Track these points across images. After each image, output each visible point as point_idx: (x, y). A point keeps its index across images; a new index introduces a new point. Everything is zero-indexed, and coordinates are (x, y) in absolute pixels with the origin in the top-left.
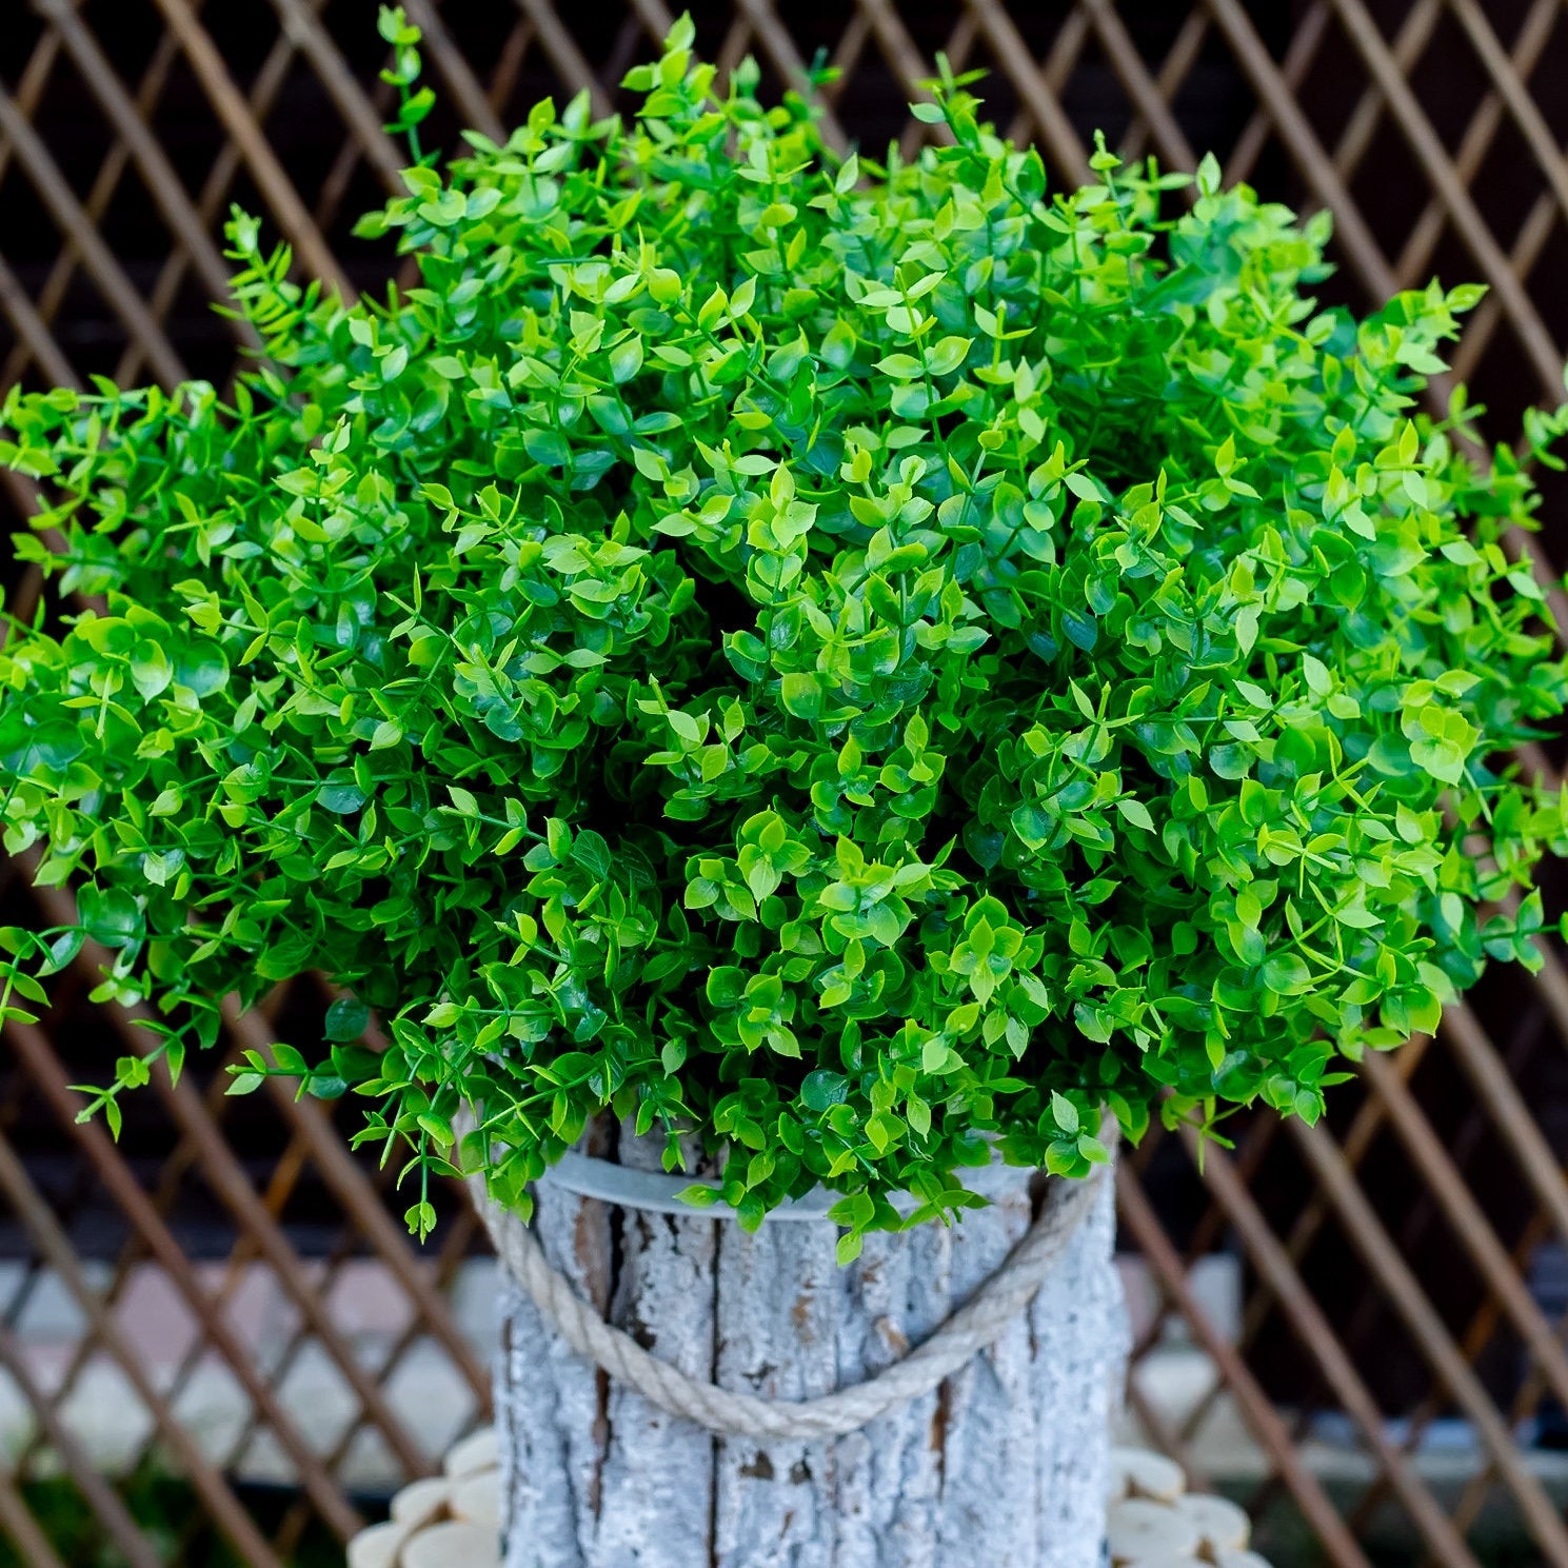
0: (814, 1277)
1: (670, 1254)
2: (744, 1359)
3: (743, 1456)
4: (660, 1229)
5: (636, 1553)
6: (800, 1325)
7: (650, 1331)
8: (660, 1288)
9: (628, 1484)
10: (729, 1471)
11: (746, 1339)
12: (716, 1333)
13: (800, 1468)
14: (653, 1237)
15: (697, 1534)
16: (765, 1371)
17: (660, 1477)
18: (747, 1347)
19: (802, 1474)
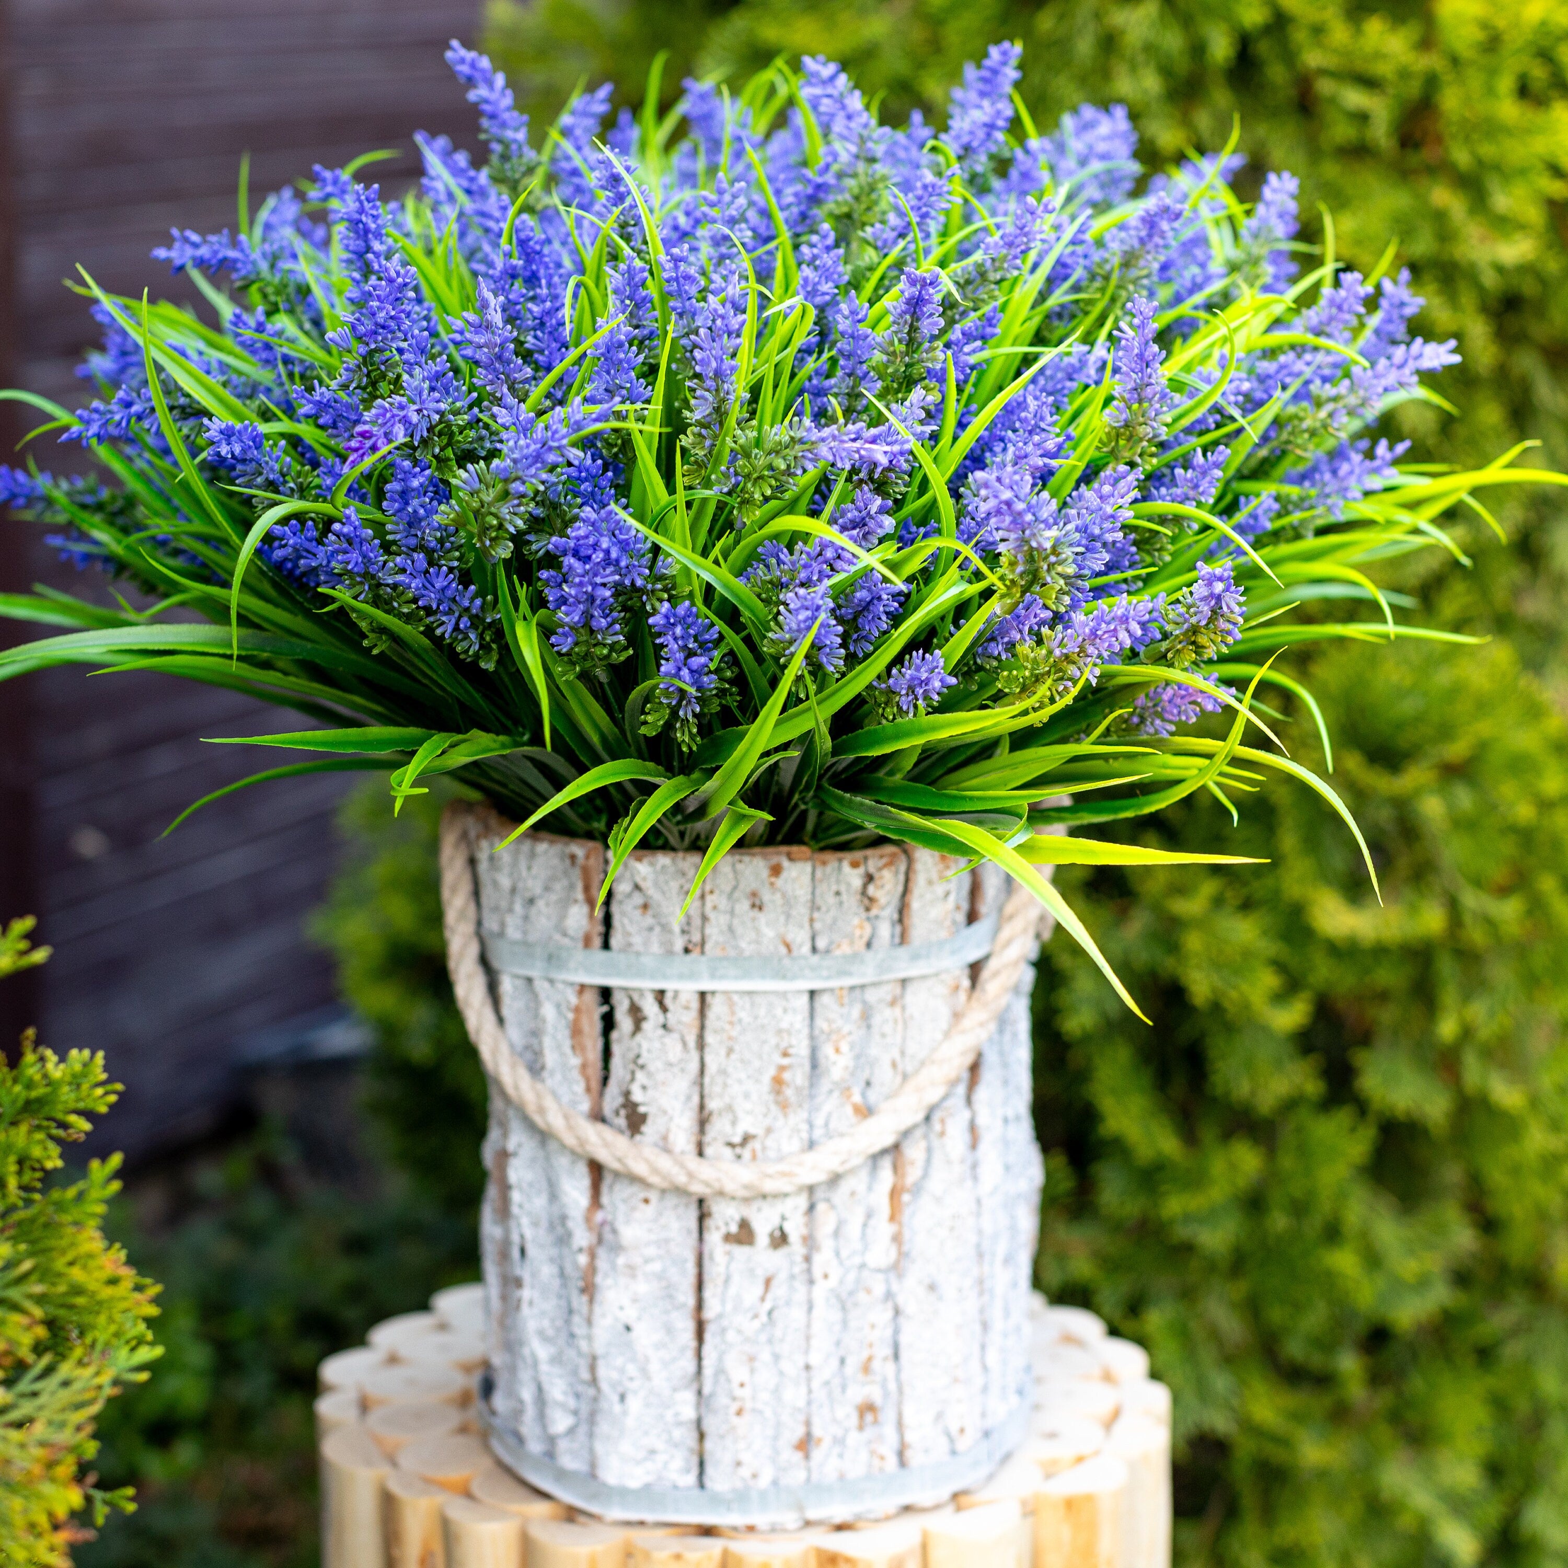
0: (791, 1046)
1: (661, 1031)
2: (728, 1128)
3: (727, 1224)
4: (650, 1007)
5: (628, 1329)
6: (778, 1092)
7: (642, 1109)
8: (652, 1067)
9: (621, 1260)
10: (714, 1238)
11: (730, 1108)
12: (702, 1107)
13: (777, 1234)
14: (644, 1019)
15: (684, 1305)
16: (746, 1139)
17: (651, 1251)
18: (730, 1116)
19: (780, 1239)
